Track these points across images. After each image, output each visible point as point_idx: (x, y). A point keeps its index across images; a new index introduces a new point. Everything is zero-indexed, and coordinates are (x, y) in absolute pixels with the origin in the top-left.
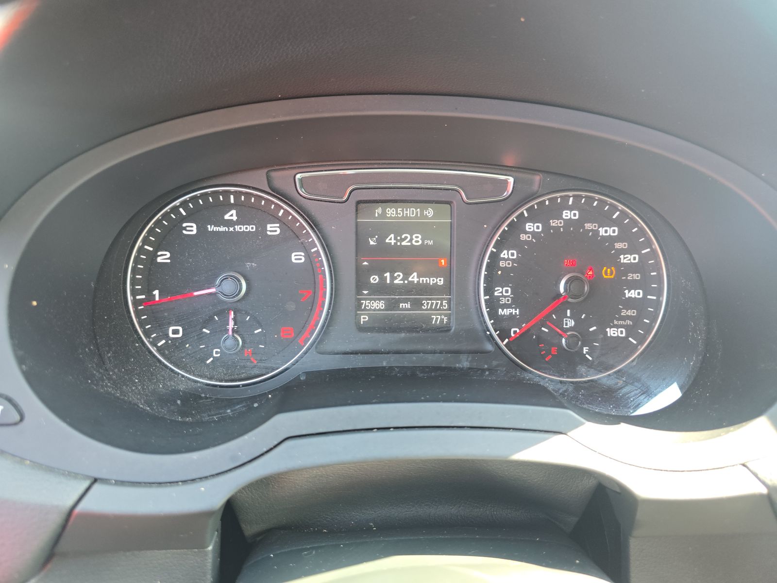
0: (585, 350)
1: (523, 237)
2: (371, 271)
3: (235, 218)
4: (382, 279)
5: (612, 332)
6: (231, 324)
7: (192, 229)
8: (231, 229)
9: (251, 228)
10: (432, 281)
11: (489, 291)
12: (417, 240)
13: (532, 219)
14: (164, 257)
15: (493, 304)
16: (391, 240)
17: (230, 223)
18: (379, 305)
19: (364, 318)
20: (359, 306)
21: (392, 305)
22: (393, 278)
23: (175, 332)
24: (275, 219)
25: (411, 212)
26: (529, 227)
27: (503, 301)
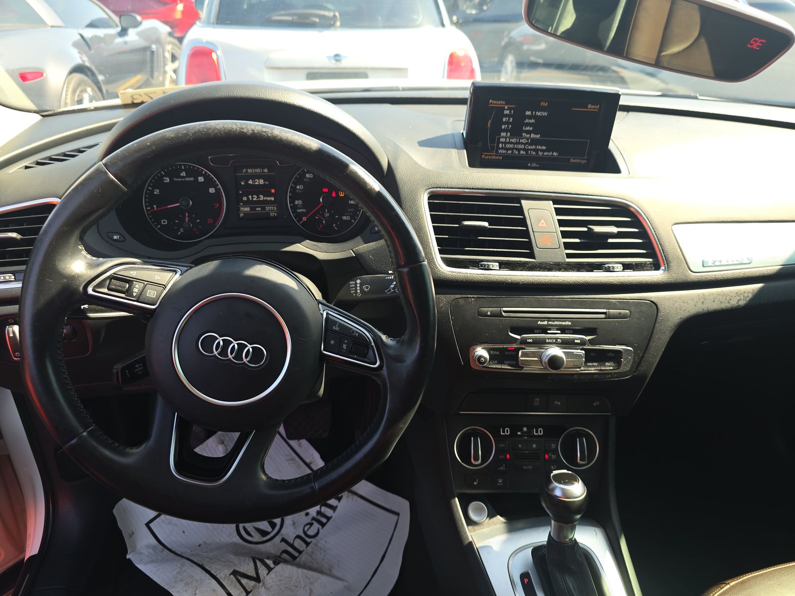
0: (334, 225)
1: (305, 180)
2: (243, 195)
3: (185, 175)
4: (248, 198)
5: (345, 218)
6: (187, 219)
7: (167, 180)
8: (184, 180)
9: (192, 179)
10: (269, 199)
11: (292, 202)
12: (262, 182)
13: (309, 173)
14: (157, 192)
15: (295, 208)
16: (250, 182)
17: (183, 177)
18: (247, 209)
19: (242, 215)
20: (239, 209)
21: (252, 209)
22: (252, 198)
23: (164, 222)
24: (201, 175)
25: (258, 170)
26: (307, 176)
27: (299, 206)
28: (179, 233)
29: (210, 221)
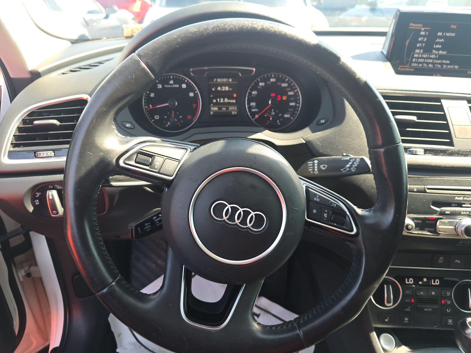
0: (278, 121)
1: (259, 87)
2: (213, 98)
3: (173, 83)
4: (217, 101)
5: (286, 116)
6: (173, 115)
7: (160, 86)
8: (172, 86)
9: (177, 86)
10: (232, 101)
11: (249, 104)
12: (227, 88)
13: (261, 81)
14: (152, 95)
15: (250, 108)
16: (219, 89)
17: (171, 84)
18: (216, 109)
19: (212, 113)
20: (210, 109)
21: (220, 109)
22: (220, 100)
23: (157, 117)
24: (184, 83)
25: (225, 80)
26: (261, 84)
27: (253, 107)
28: (167, 126)
29: (189, 117)
